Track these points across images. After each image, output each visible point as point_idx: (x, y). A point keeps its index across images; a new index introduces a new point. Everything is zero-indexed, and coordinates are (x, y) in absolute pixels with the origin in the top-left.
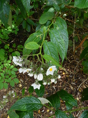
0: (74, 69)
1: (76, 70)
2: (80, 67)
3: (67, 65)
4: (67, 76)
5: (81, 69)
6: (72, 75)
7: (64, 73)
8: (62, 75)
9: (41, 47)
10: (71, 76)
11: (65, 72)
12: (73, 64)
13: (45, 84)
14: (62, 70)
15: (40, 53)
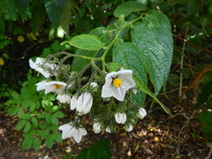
0: (177, 133)
1: (182, 136)
2: (193, 132)
3: (165, 124)
4: (163, 145)
5: (193, 135)
6: (173, 144)
7: (156, 139)
8: (154, 143)
9: (107, 48)
10: (172, 147)
11: (158, 136)
12: (177, 123)
13: (97, 128)
14: (153, 132)
15: (103, 58)
